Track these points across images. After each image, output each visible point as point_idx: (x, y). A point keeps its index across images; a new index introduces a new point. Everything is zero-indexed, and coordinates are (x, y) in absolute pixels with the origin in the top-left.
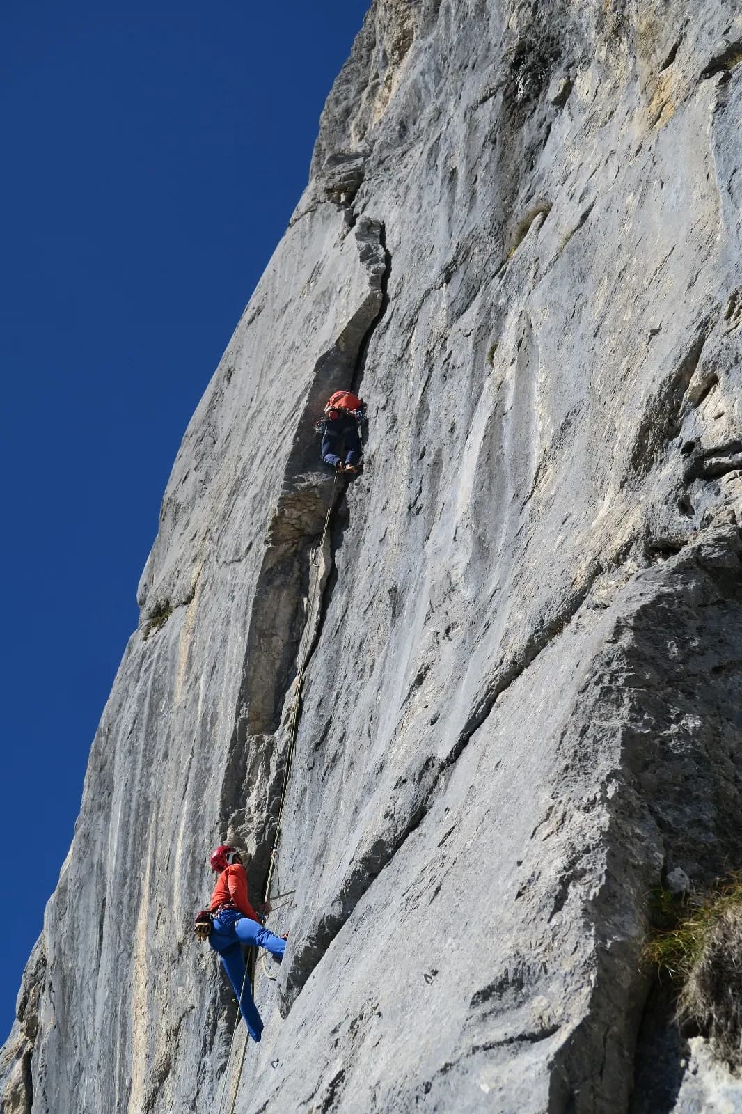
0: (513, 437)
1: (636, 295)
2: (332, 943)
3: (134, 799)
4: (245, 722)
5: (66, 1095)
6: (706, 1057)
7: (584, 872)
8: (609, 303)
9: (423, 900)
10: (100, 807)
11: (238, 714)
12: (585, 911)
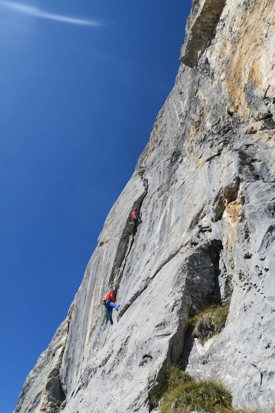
0: (168, 220)
1: (192, 198)
2: (128, 309)
3: (93, 277)
4: (115, 265)
5: (75, 331)
6: (198, 342)
7: (177, 304)
8: (187, 198)
9: (146, 304)
10: (87, 278)
11: (114, 264)
12: (177, 312)
